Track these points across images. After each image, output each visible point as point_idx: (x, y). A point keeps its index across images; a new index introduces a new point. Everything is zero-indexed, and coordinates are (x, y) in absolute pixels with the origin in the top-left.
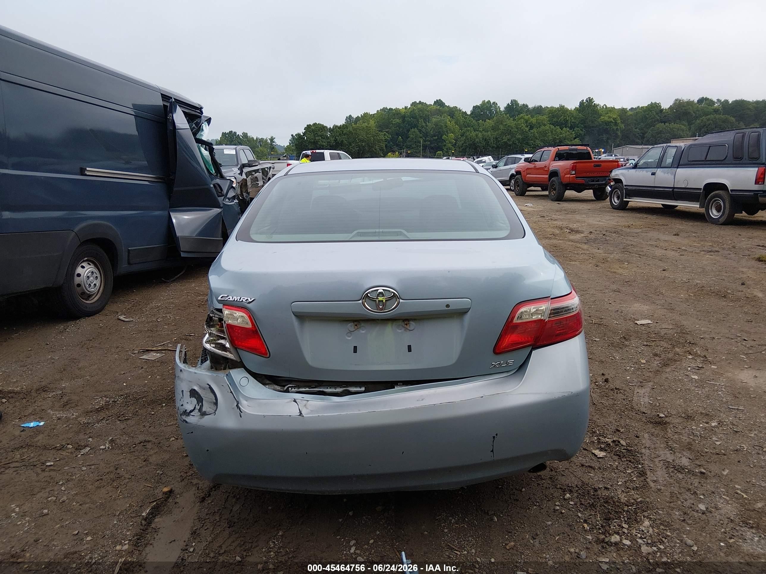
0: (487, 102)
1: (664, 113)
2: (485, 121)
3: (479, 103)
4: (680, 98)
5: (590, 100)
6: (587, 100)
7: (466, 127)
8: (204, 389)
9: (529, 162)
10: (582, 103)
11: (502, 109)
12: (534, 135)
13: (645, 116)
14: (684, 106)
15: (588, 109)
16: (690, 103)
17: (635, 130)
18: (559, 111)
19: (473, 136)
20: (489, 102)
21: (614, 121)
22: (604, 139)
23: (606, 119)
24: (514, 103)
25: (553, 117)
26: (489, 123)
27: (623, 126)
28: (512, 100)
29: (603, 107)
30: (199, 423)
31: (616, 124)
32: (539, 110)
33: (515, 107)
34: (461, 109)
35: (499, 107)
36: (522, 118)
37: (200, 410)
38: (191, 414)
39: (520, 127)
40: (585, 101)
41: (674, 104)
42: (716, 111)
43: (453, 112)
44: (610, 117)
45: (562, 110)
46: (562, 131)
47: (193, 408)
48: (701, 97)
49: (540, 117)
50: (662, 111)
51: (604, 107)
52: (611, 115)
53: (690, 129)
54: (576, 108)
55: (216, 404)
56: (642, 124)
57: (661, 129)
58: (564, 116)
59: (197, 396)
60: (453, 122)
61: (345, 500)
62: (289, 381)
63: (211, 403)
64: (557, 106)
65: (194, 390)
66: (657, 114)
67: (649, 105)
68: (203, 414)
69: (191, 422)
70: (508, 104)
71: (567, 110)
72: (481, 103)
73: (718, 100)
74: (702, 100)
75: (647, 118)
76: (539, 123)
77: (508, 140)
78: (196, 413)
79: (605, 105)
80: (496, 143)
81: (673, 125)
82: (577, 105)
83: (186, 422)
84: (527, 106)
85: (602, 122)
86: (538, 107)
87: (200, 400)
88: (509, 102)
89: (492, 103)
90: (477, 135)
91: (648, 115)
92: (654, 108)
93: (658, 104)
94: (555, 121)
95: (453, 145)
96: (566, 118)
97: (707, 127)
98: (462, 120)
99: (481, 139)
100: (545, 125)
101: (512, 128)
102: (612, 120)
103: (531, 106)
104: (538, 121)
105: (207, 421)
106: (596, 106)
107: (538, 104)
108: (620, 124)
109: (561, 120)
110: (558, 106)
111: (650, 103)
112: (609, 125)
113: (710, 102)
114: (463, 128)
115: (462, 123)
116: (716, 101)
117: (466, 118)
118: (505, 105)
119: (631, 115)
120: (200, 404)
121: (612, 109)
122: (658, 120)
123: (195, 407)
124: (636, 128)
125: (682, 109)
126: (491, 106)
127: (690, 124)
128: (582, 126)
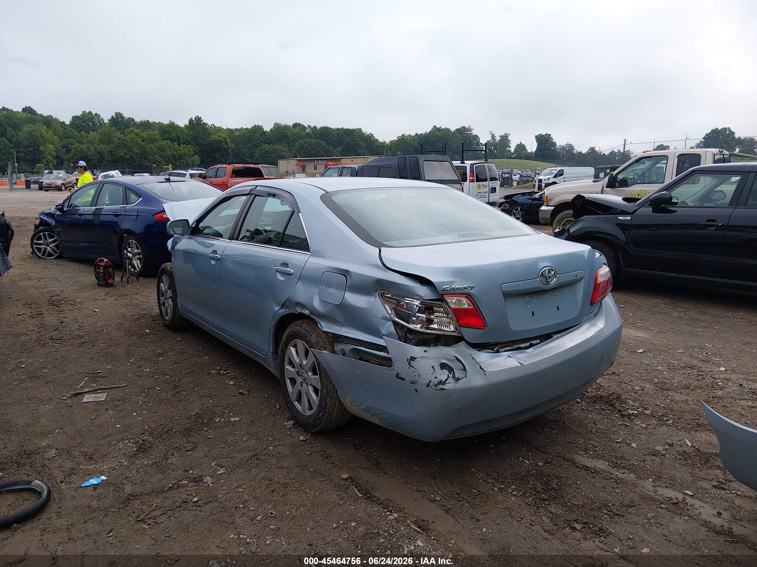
0: (88, 113)
1: (267, 135)
2: (88, 133)
3: (79, 113)
4: (278, 122)
5: (198, 119)
6: (195, 119)
7: (66, 138)
8: (452, 361)
9: (202, 178)
10: (191, 121)
11: (106, 121)
12: (152, 150)
13: (251, 138)
14: (282, 130)
15: (198, 128)
16: (286, 127)
17: (244, 149)
18: (170, 127)
19: (84, 148)
20: (90, 113)
21: (224, 141)
22: (217, 156)
23: (217, 137)
24: (119, 115)
25: (165, 132)
26: (94, 135)
27: (232, 145)
28: (116, 113)
29: (211, 126)
30: (456, 388)
31: (226, 143)
32: (146, 125)
33: (120, 120)
34: (58, 118)
35: (102, 119)
36: (131, 132)
37: (454, 377)
38: (447, 382)
39: (136, 141)
40: (193, 119)
41: (274, 127)
42: (308, 135)
43: (49, 121)
44: (220, 136)
45: (172, 126)
46: (179, 148)
47: (447, 378)
48: (295, 122)
49: (151, 132)
50: (264, 133)
51: (213, 126)
52: (221, 135)
53: (290, 151)
54: (185, 125)
55: (465, 369)
56: (249, 144)
57: (267, 150)
58: (176, 133)
59: (446, 367)
60: (50, 132)
61: (476, 440)
62: (496, 344)
63: (460, 370)
64: (166, 122)
65: (444, 363)
66: (261, 135)
67: (252, 127)
68: (458, 380)
69: (449, 388)
70: (113, 117)
71: (178, 127)
72: (81, 113)
73: (309, 126)
74: (296, 125)
75: (252, 139)
76: (151, 138)
77: (125, 153)
78: (451, 380)
79: (213, 124)
80: (112, 156)
81: (276, 147)
82: (187, 123)
83: (444, 389)
84: (133, 120)
85: (213, 140)
86: (145, 122)
87: (450, 370)
88: (114, 115)
89: (94, 114)
90: (88, 148)
91: (253, 136)
92: (257, 129)
93: (261, 126)
94: (167, 137)
95: (53, 158)
96: (178, 135)
97: (305, 149)
98: (61, 130)
99: (94, 152)
100: (157, 140)
101: (127, 142)
102: (222, 139)
103: (137, 120)
104: (149, 136)
105: (461, 384)
106: (205, 124)
107: (145, 119)
108: (230, 143)
109: (173, 136)
110: (168, 122)
111: (253, 125)
112: (220, 144)
113: (303, 128)
114: (64, 139)
115: (62, 134)
116: (307, 127)
117: (66, 128)
118: (110, 117)
119: (238, 135)
120: (452, 373)
121: (220, 129)
122: (262, 141)
123: (448, 377)
124: (245, 148)
125: (281, 132)
126: (93, 118)
127: (289, 145)
128: (195, 143)
